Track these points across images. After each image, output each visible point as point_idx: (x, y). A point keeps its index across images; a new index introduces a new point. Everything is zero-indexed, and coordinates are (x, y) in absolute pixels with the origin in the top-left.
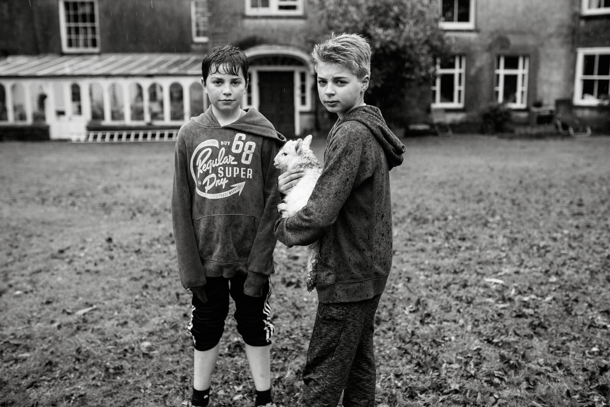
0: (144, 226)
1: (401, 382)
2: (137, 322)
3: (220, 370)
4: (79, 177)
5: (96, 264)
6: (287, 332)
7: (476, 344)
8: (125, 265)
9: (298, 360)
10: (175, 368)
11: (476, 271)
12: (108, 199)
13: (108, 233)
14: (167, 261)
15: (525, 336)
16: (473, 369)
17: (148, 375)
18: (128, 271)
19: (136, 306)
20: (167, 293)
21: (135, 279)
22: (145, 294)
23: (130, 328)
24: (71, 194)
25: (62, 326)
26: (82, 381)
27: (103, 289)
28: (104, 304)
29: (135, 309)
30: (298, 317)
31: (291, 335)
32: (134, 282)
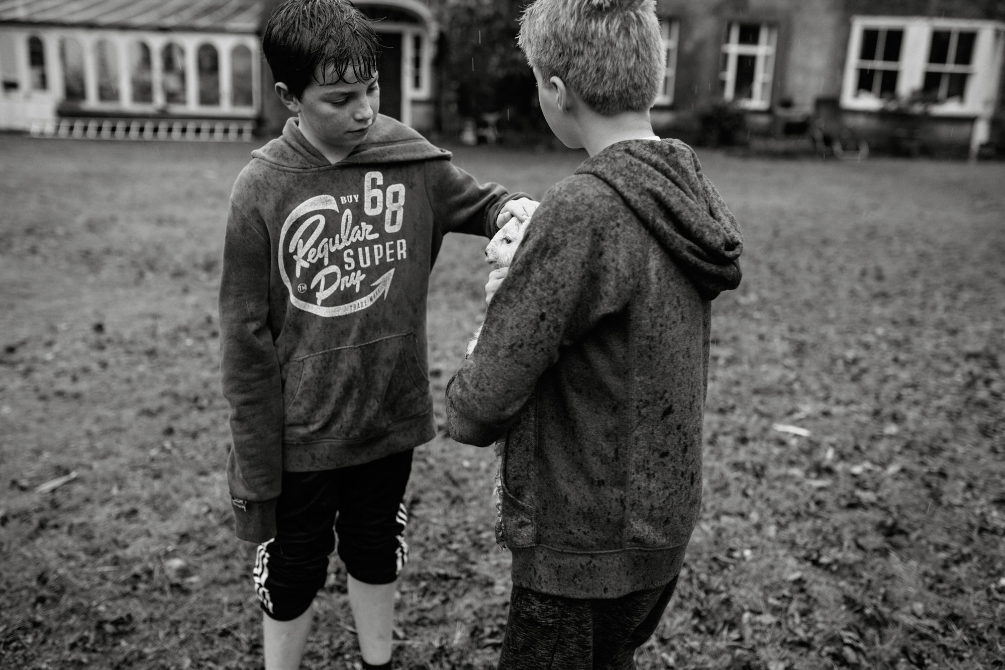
0: (159, 299)
1: (673, 654)
2: (156, 509)
3: (324, 625)
4: (43, 200)
5: (75, 379)
6: (443, 536)
7: (792, 568)
8: (128, 381)
9: (468, 600)
10: (236, 621)
11: (756, 411)
12: (95, 242)
13: (96, 313)
14: (206, 374)
15: (875, 550)
16: (799, 626)
17: (182, 636)
18: (135, 396)
19: (152, 473)
20: (210, 445)
21: (149, 413)
22: (168, 445)
23: (144, 522)
24: (29, 231)
25: (10, 518)
26: (50, 650)
27: (89, 434)
28: (90, 468)
29: (149, 480)
30: (458, 501)
31: (450, 542)
32: (145, 420)
